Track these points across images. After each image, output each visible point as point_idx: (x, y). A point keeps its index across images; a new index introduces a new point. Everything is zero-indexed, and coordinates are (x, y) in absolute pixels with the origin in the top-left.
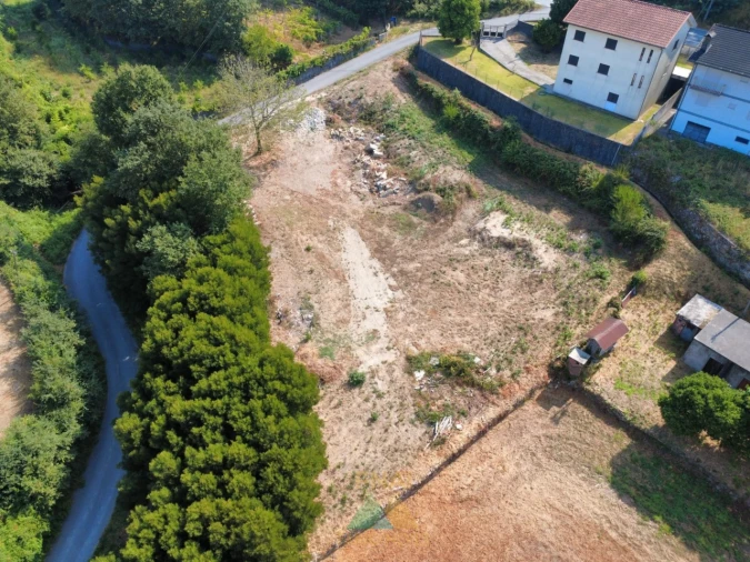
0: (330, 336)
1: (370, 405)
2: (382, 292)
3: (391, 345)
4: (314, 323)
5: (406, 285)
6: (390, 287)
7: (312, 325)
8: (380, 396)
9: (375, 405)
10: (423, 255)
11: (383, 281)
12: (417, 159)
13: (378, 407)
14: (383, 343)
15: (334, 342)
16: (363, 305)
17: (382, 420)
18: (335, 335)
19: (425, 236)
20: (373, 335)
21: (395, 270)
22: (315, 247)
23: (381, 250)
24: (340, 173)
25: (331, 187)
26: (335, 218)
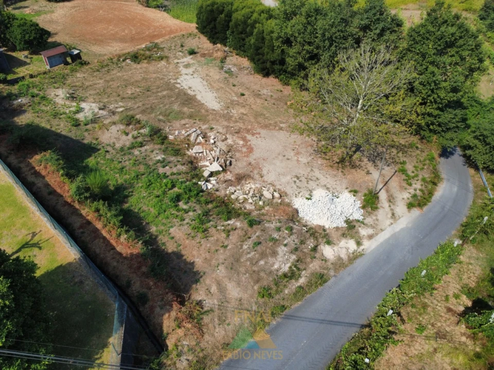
0: (211, 65)
1: (185, 49)
2: (184, 81)
3: (176, 64)
5: (169, 85)
6: (179, 84)
7: (223, 66)
8: (180, 51)
9: (182, 49)
10: (156, 99)
11: (184, 85)
13: (180, 49)
14: (181, 65)
15: (208, 63)
16: (195, 76)
17: (179, 46)
18: (208, 65)
19: (153, 109)
20: (187, 66)
21: (177, 91)
22: (238, 97)
23: (188, 100)
24: (244, 150)
25: (245, 137)
26: (231, 114)
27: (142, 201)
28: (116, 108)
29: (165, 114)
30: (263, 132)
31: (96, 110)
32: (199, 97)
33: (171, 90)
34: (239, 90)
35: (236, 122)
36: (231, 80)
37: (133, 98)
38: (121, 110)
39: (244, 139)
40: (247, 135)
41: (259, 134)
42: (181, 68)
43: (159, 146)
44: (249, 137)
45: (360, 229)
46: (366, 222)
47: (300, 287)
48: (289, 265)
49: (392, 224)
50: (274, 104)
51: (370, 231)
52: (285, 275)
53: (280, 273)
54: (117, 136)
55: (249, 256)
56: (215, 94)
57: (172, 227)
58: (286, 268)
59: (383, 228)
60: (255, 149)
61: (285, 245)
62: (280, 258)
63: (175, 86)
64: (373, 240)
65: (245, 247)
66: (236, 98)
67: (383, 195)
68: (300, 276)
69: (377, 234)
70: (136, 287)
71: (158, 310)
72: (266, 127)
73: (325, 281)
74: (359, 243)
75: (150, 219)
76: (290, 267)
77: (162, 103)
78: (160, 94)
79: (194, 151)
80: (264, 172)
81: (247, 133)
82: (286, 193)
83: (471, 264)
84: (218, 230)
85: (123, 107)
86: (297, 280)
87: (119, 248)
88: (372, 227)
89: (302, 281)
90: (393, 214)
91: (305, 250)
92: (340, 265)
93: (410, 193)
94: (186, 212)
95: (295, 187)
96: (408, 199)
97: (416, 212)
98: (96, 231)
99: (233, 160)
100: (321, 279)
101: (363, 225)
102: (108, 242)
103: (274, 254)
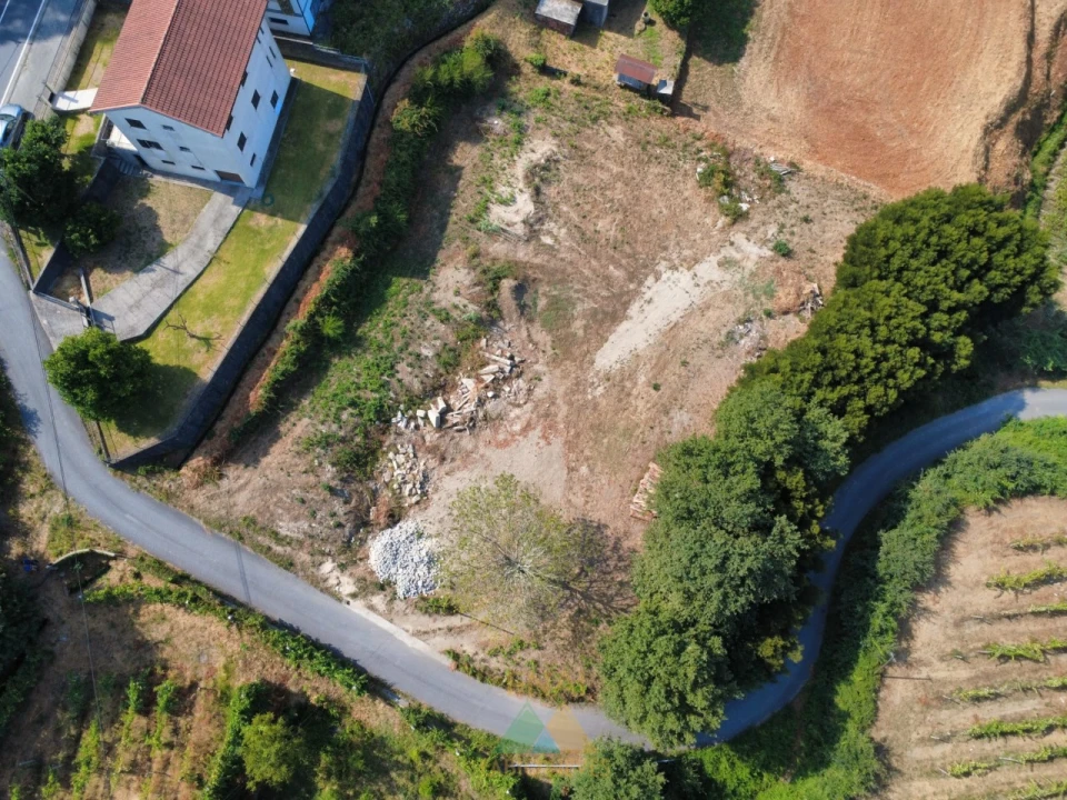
0: (750, 298)
1: (795, 229)
2: (669, 283)
3: (727, 244)
4: (746, 321)
5: (646, 267)
6: (657, 280)
7: (749, 321)
8: (782, 226)
9: (792, 226)
10: (594, 271)
11: (654, 289)
12: (438, 343)
13: (793, 221)
14: (729, 252)
15: (754, 292)
16: (697, 291)
17: (802, 214)
18: (746, 295)
19: (562, 281)
20: (726, 264)
21: (632, 286)
22: (649, 383)
23: (611, 315)
24: (501, 437)
25: (534, 428)
26: (589, 390)
27: (344, 373)
28: (549, 233)
29: (555, 303)
30: (557, 444)
31: (518, 219)
32: (625, 325)
33: (632, 277)
34: (671, 377)
35: (570, 404)
36: (705, 352)
37: (584, 238)
38: (547, 240)
39: (527, 428)
40: (539, 428)
41: (549, 444)
42: (714, 259)
43: (452, 339)
44: (535, 434)
45: (382, 596)
46: (397, 602)
47: (269, 548)
48: (288, 533)
49: (407, 631)
50: (644, 443)
51: (382, 607)
52: (276, 534)
53: (275, 528)
55: (285, 499)
56: (642, 346)
57: (310, 417)
58: (283, 532)
59: (396, 621)
60: (508, 449)
61: (310, 526)
62: (292, 524)
63: (646, 276)
64: (367, 611)
65: (294, 492)
66: (642, 379)
67: (455, 621)
68: (283, 546)
69: (381, 615)
70: (220, 426)
71: (204, 450)
72: (570, 445)
73: (286, 568)
74: (354, 596)
76: (287, 536)
77: (585, 285)
78: (611, 268)
79: (465, 381)
80: (459, 474)
81: (545, 427)
82: (426, 509)
83: (378, 715)
84: (313, 461)
85: (556, 240)
86: (278, 544)
87: (252, 394)
88: (390, 611)
89: (279, 549)
90: (426, 633)
91: (316, 545)
92: (319, 583)
93: (476, 654)
94: (337, 419)
95: (441, 516)
96: (464, 652)
97: (448, 662)
98: (267, 364)
99: (468, 432)
100: (289, 565)
101: (388, 598)
102: (257, 381)
103: (296, 519)
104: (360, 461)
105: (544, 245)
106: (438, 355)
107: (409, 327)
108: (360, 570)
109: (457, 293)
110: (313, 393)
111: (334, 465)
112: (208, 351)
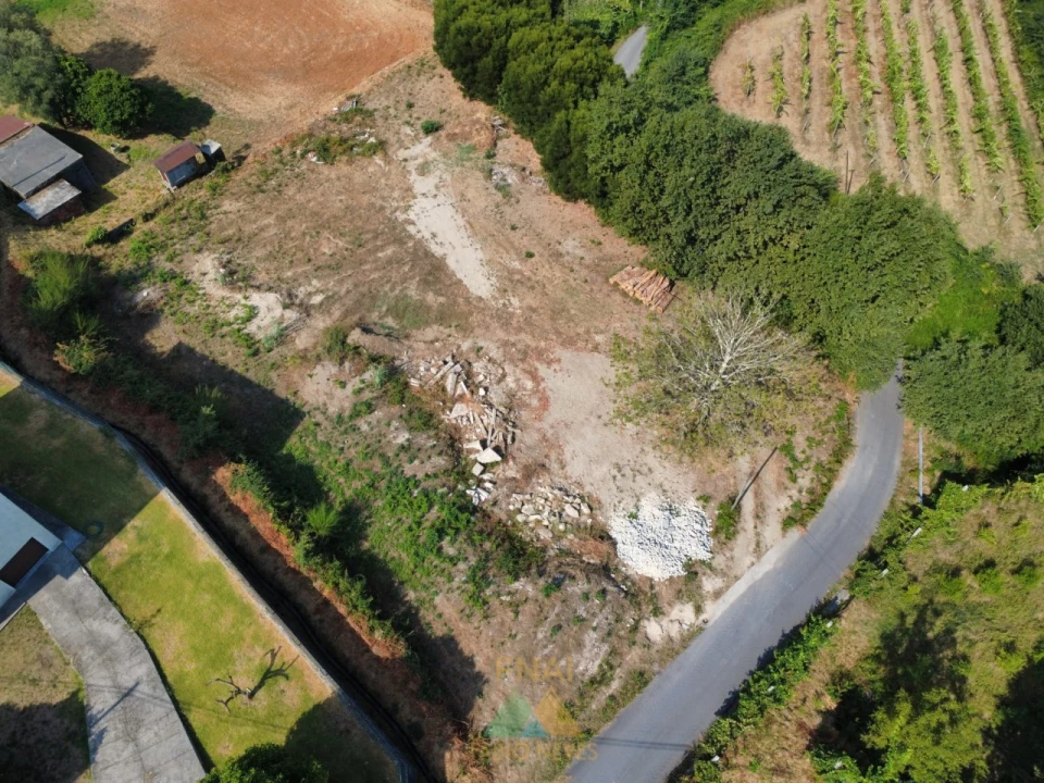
0: (468, 164)
1: (415, 115)
2: (422, 216)
3: (403, 163)
4: (489, 173)
5: (394, 228)
6: (413, 223)
7: (491, 170)
8: (408, 123)
9: (411, 116)
10: (376, 269)
11: (422, 228)
12: (395, 424)
13: (407, 115)
14: (411, 166)
15: (462, 160)
16: (441, 199)
17: (403, 107)
18: (463, 166)
19: (374, 298)
20: (423, 170)
21: (411, 244)
22: (522, 261)
23: (434, 271)
24: (535, 402)
25: (536, 369)
26: (511, 309)
27: (387, 537)
28: (310, 295)
29: (397, 311)
30: (566, 355)
31: (278, 311)
32: (451, 263)
33: (400, 241)
34: (523, 241)
35: (519, 330)
36: (507, 210)
37: (335, 266)
38: (317, 299)
39: (534, 376)
40: (537, 364)
41: (559, 361)
42: (414, 177)
43: (395, 410)
44: (543, 370)
45: (704, 578)
46: (714, 563)
47: (612, 697)
48: (598, 662)
49: (753, 564)
50: (586, 281)
51: (718, 583)
52: (593, 681)
53: (586, 679)
54: (327, 390)
55: (546, 651)
56: (480, 254)
57: (437, 593)
58: (594, 669)
59: (739, 573)
60: (552, 400)
61: (595, 629)
62: (586, 654)
63: (405, 230)
64: (720, 601)
65: (540, 636)
66: (516, 265)
67: (748, 504)
68: (612, 678)
69: (728, 587)
70: (406, 713)
71: (436, 748)
72: (569, 342)
73: (646, 683)
74: (698, 610)
75: (404, 575)
76: (601, 666)
77: (388, 282)
78: (380, 255)
79: (454, 414)
80: (567, 456)
81: (538, 359)
82: (600, 502)
83: (855, 632)
84: (502, 603)
85: (322, 292)
86: (608, 685)
87: (375, 650)
88: (724, 575)
89: (615, 685)
90: (758, 544)
91: (622, 633)
92: (672, 650)
93: (791, 497)
94: (453, 561)
95: (614, 488)
96: (787, 509)
97: (795, 533)
99: (517, 431)
100: (641, 679)
101: (709, 571)
103: (580, 645)
104: (518, 553)
105: (321, 304)
106: (411, 429)
107: (359, 448)
108: (666, 594)
109: (343, 385)
110: (402, 583)
111: (516, 578)
112: (287, 677)
